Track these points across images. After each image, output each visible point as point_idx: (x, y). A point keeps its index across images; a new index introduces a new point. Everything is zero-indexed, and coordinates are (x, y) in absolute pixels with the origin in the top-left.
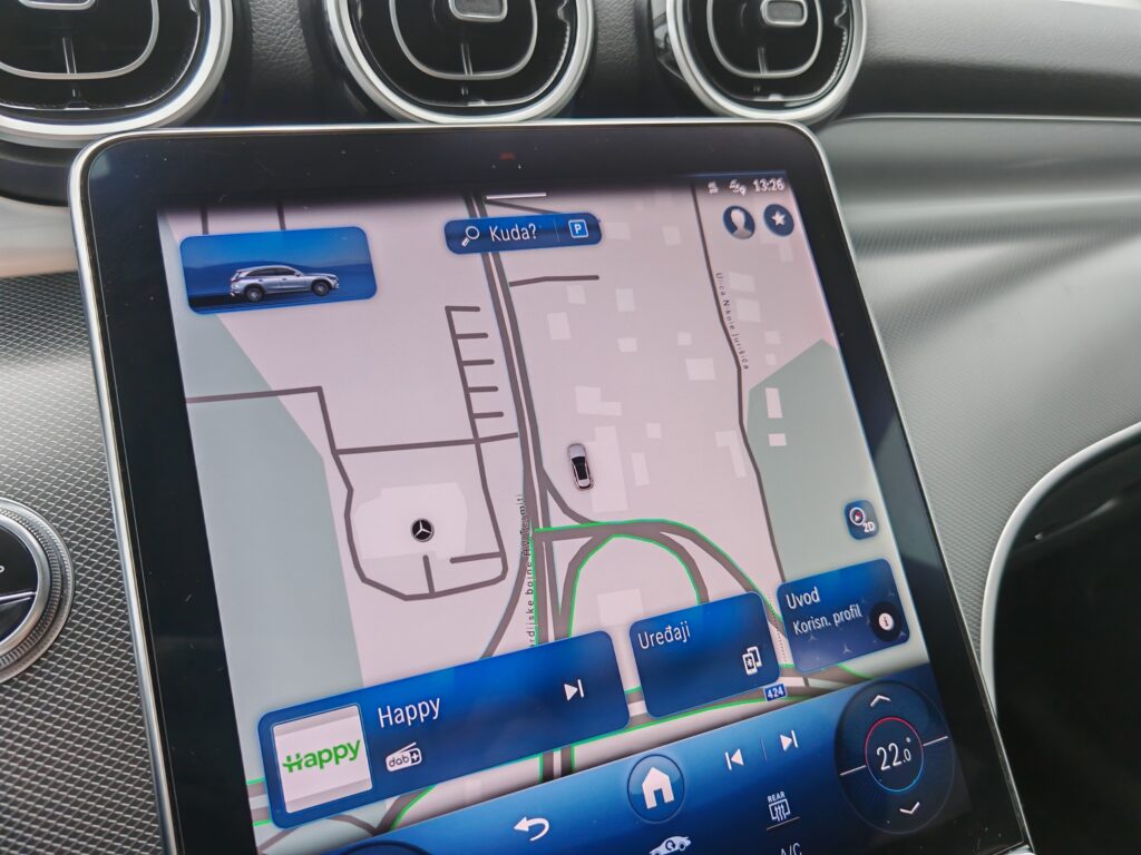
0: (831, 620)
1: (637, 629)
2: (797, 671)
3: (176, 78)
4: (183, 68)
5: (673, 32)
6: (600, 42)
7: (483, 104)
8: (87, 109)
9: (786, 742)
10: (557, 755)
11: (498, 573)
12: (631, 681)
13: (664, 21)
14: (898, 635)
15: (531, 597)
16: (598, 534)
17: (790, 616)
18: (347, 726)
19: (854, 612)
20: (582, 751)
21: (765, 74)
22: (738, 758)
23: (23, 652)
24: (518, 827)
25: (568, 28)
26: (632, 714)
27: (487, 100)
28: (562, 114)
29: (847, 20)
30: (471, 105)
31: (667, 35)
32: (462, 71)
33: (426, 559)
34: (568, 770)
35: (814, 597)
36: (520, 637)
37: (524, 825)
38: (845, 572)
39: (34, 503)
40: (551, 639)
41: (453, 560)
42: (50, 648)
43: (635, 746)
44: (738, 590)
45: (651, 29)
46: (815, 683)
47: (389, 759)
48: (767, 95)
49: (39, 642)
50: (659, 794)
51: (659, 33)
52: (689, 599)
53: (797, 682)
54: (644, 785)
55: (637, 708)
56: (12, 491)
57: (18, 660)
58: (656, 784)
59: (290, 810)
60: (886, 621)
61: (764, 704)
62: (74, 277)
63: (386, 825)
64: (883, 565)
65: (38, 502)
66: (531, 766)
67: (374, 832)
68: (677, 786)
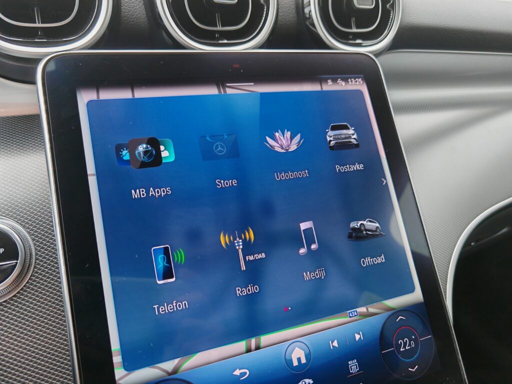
3: (86, 27)
4: (89, 23)
5: (313, 10)
6: (280, 14)
7: (225, 41)
8: (45, 40)
9: (357, 337)
10: (253, 341)
13: (310, 5)
14: (410, 289)
20: (265, 339)
21: (354, 30)
22: (335, 344)
23: (12, 288)
24: (234, 373)
25: (265, 7)
27: (228, 40)
28: (261, 47)
29: (393, 6)
30: (220, 42)
31: (310, 11)
32: (216, 26)
34: (258, 348)
37: (237, 372)
39: (18, 220)
42: (24, 286)
43: (289, 337)
45: (303, 8)
46: (371, 310)
48: (356, 40)
49: (19, 283)
50: (299, 359)
51: (306, 10)
53: (363, 310)
54: (292, 355)
56: (8, 214)
57: (9, 292)
58: (298, 355)
61: (347, 319)
62: (38, 117)
63: (175, 371)
65: (20, 220)
66: (241, 345)
67: (169, 374)
68: (308, 356)
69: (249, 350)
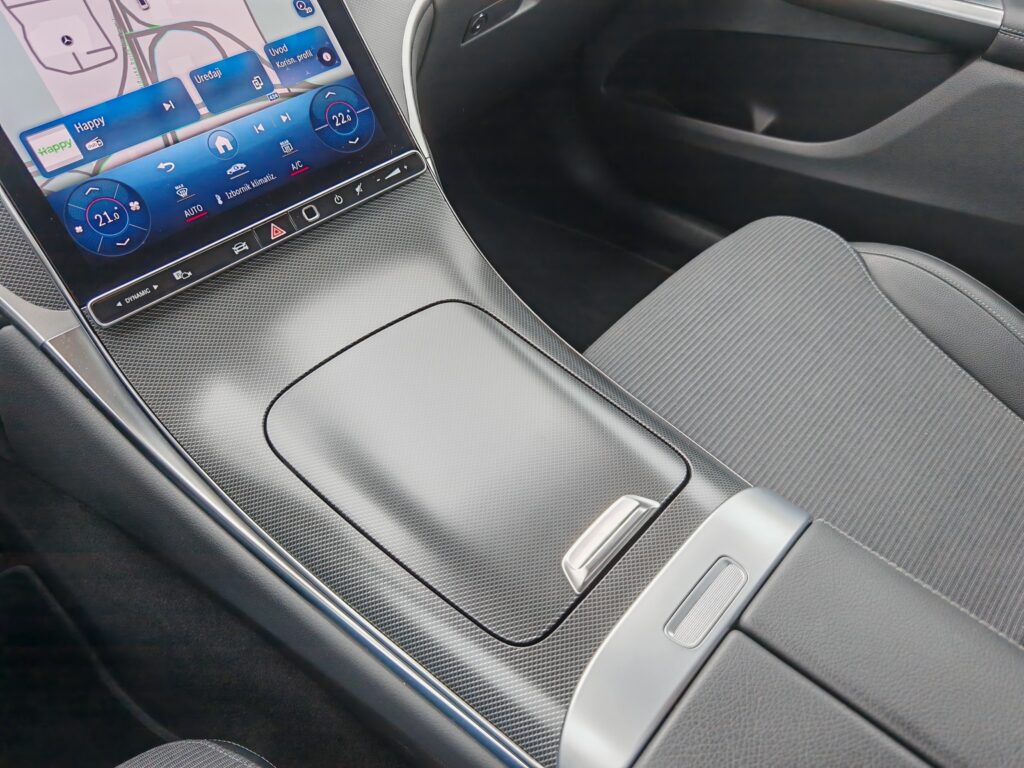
0: (296, 59)
1: (193, 75)
2: (283, 85)
9: (284, 119)
10: (169, 136)
11: (113, 56)
12: (197, 99)
14: (334, 62)
15: (134, 66)
16: (160, 32)
17: (273, 60)
18: (62, 133)
19: (308, 54)
20: (180, 133)
22: (261, 128)
24: (159, 167)
26: (201, 113)
33: (74, 54)
34: (176, 141)
35: (285, 49)
36: (134, 84)
37: (162, 166)
38: (299, 34)
40: (150, 84)
41: (88, 53)
43: (207, 128)
44: (242, 50)
46: (293, 90)
47: (87, 145)
50: (224, 147)
52: (219, 57)
53: (285, 91)
54: (216, 144)
55: (203, 111)
58: (222, 143)
59: (48, 171)
60: (327, 57)
61: (269, 102)
63: (95, 173)
64: (320, 29)
66: (158, 141)
67: (91, 176)
68: (233, 143)
69: (167, 145)
